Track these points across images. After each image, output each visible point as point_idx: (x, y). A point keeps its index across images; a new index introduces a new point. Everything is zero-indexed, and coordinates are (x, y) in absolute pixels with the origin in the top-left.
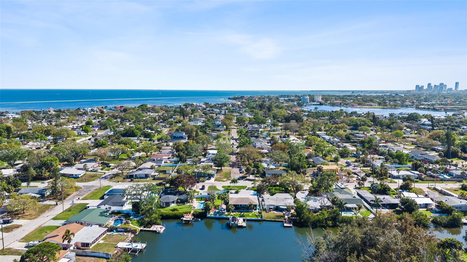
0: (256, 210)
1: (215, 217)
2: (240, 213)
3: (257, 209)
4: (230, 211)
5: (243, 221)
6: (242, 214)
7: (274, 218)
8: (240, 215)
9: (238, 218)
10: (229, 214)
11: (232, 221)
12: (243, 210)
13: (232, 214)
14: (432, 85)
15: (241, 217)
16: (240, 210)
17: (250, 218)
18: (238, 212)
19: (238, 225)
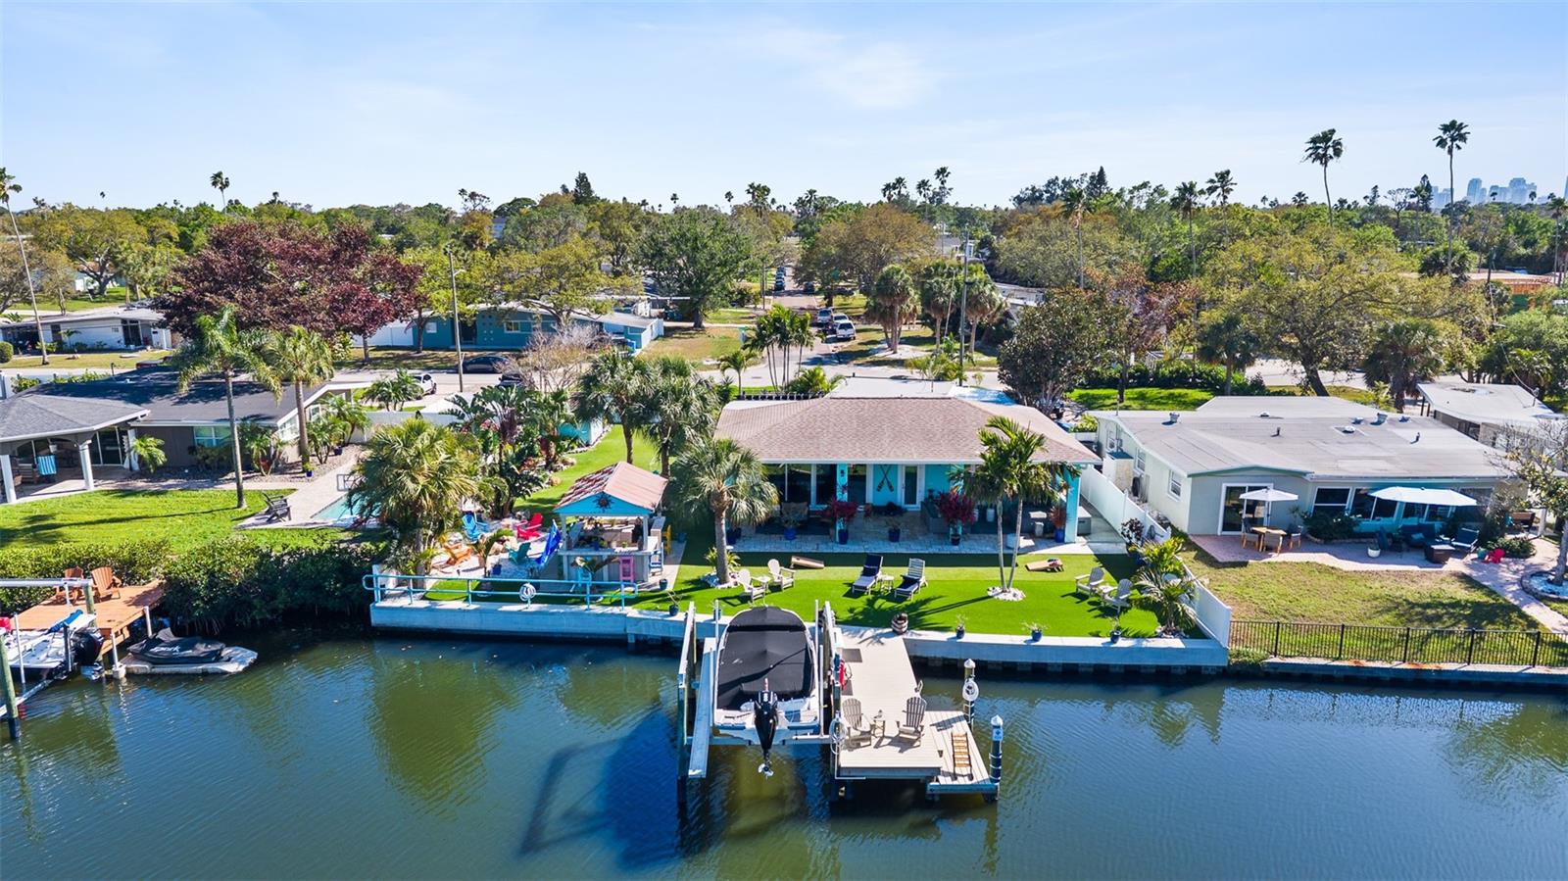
0: (1053, 533)
1: (491, 624)
2: (854, 573)
3: (1071, 529)
4: (711, 540)
5: (909, 685)
6: (889, 576)
7: (1378, 642)
8: (855, 592)
9: (841, 641)
10: (701, 584)
11: (734, 704)
12: (894, 536)
13: (743, 578)
14: (1483, 186)
15: (873, 618)
16: (844, 538)
17: (1019, 640)
18: (831, 560)
19: (847, 759)
